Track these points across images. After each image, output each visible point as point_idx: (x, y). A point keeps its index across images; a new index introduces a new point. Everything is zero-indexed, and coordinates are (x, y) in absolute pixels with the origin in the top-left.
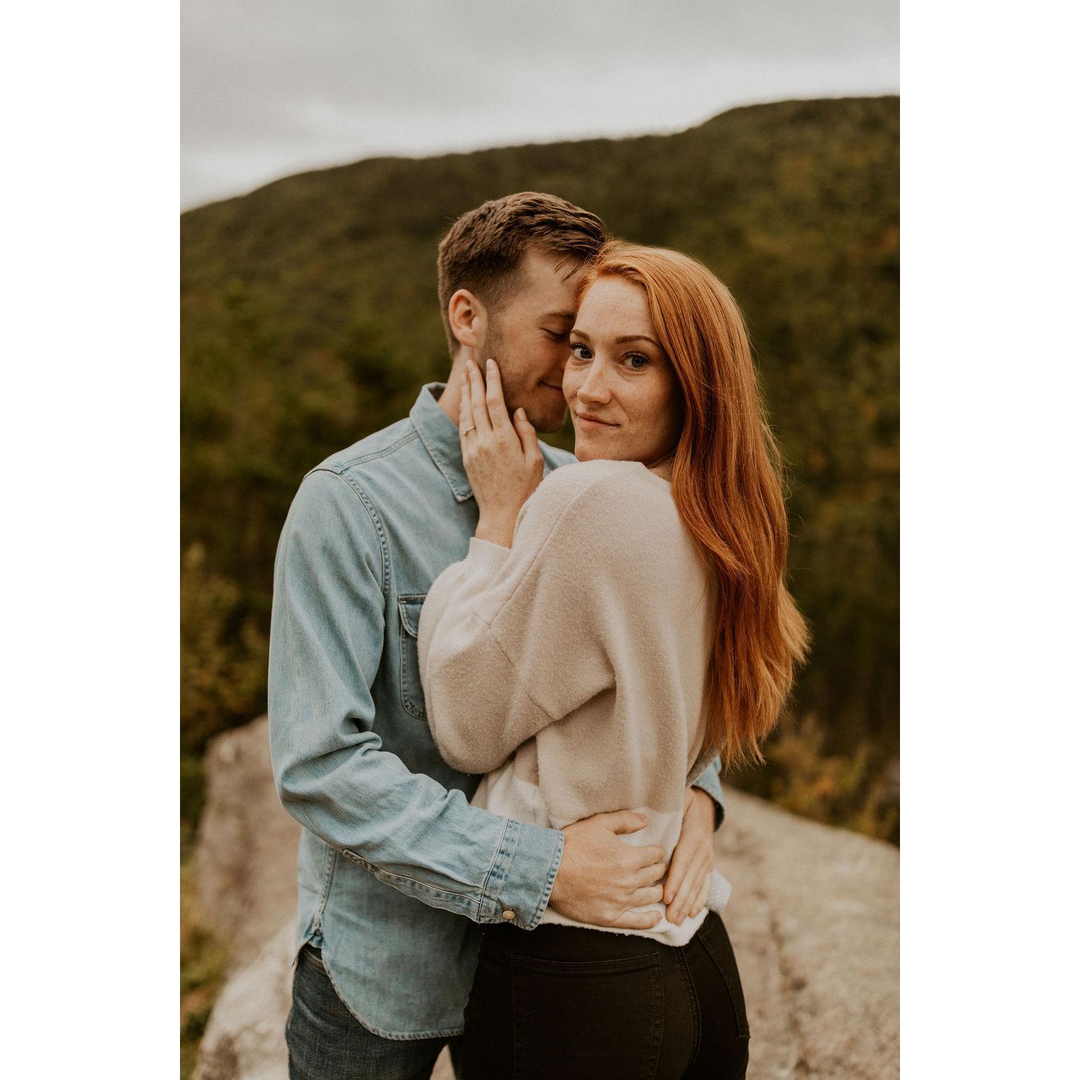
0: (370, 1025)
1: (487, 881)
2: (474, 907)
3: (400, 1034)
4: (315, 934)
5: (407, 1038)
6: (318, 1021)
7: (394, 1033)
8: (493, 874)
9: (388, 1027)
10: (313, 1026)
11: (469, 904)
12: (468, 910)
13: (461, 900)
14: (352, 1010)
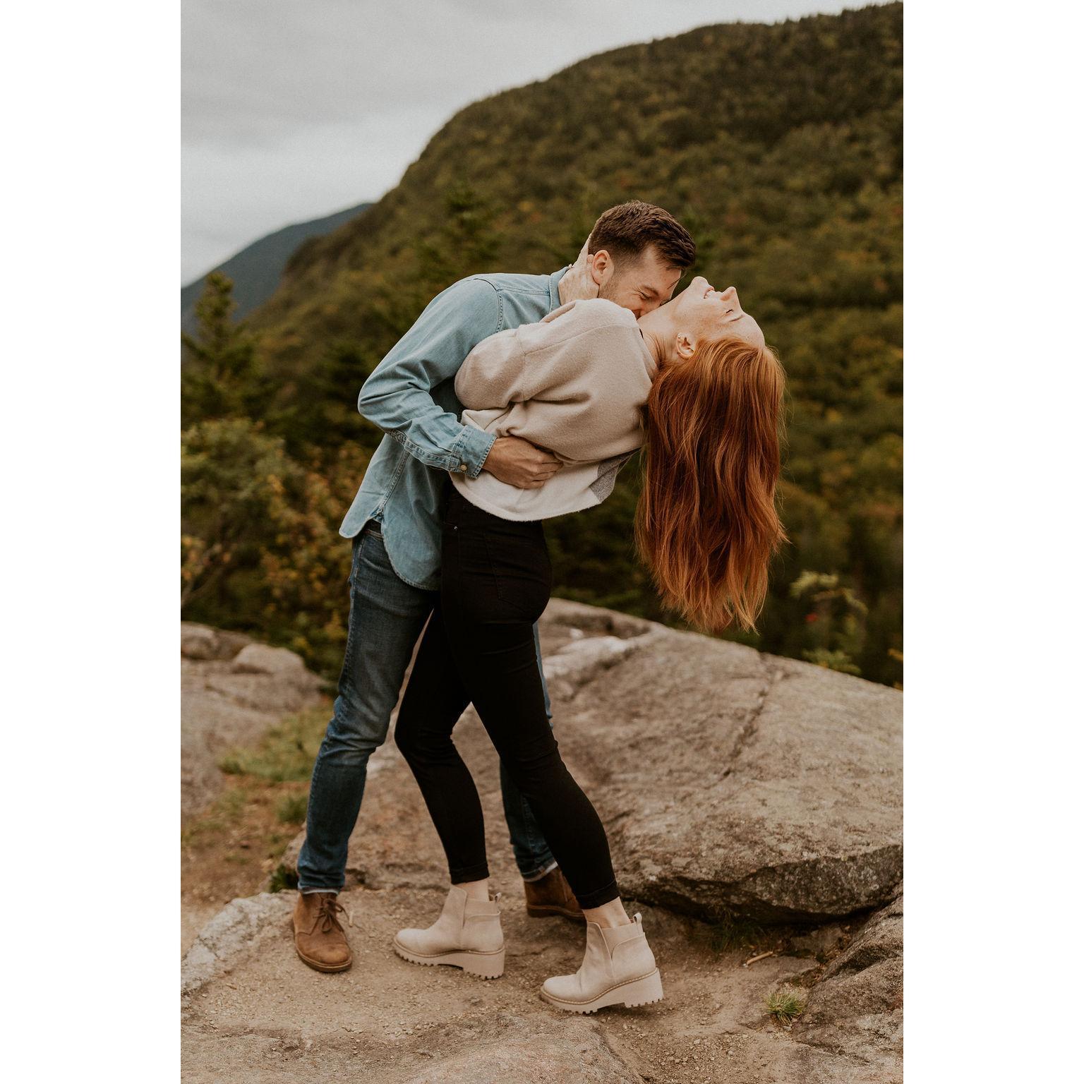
0: (396, 570)
1: (455, 448)
2: (448, 462)
3: (410, 581)
4: (378, 515)
5: (413, 585)
6: (378, 568)
7: (407, 579)
8: (458, 445)
9: (404, 575)
10: (376, 571)
11: (445, 461)
12: (443, 465)
13: (441, 459)
14: (390, 558)
